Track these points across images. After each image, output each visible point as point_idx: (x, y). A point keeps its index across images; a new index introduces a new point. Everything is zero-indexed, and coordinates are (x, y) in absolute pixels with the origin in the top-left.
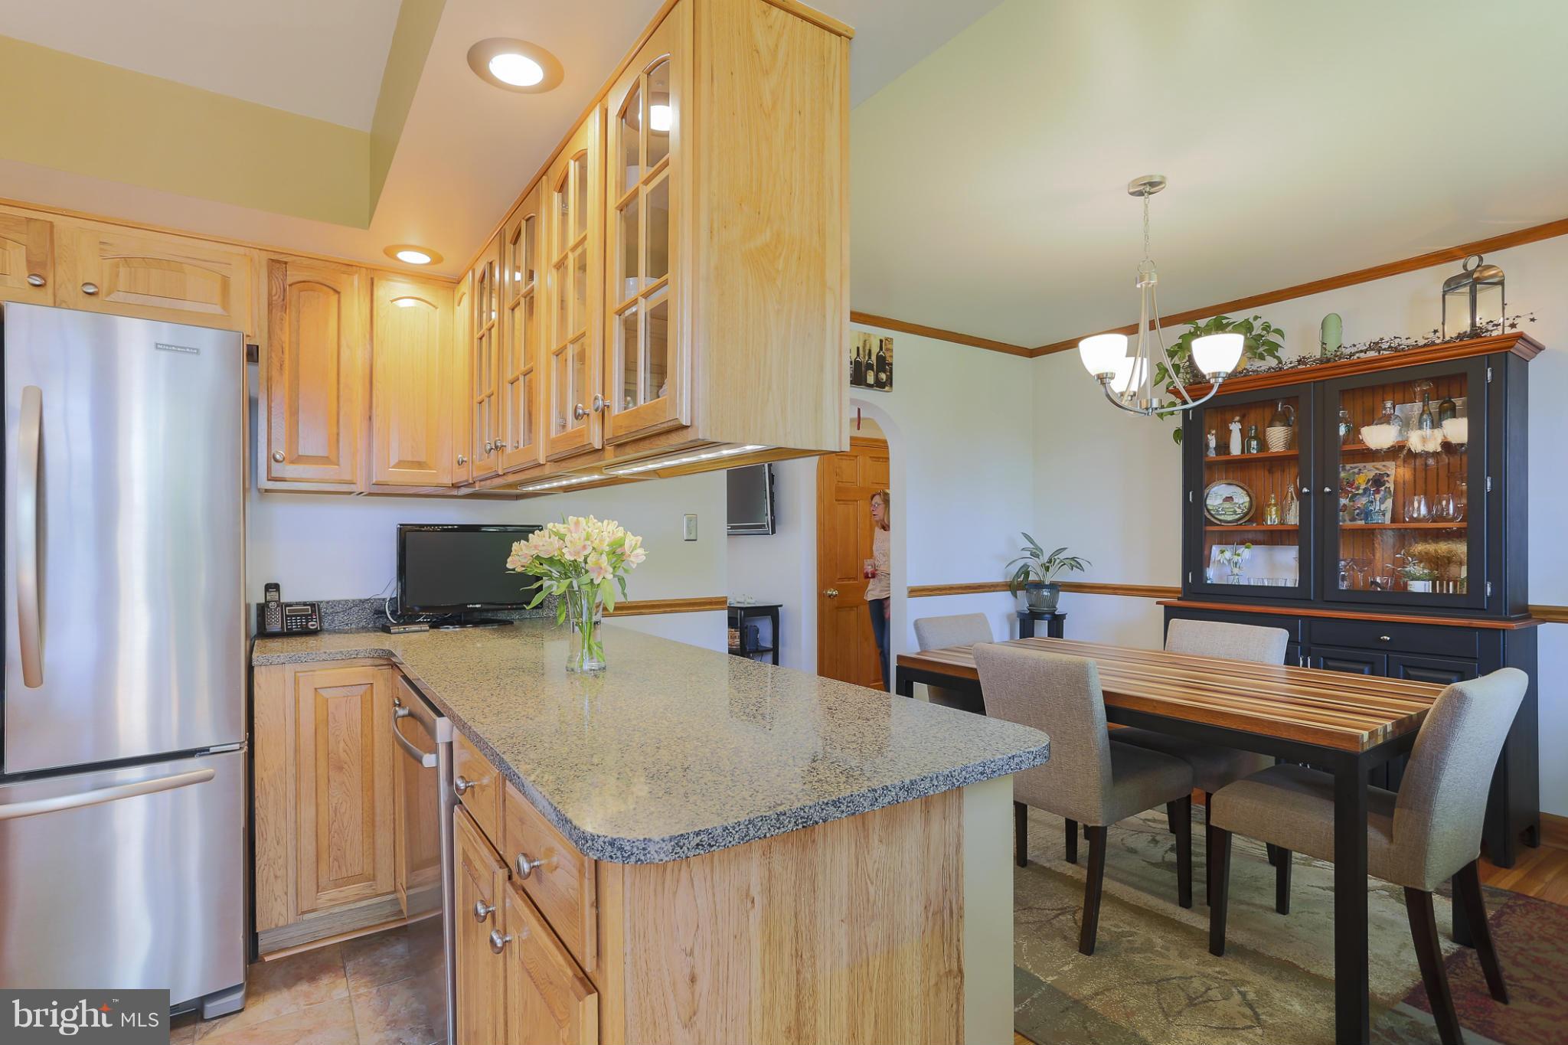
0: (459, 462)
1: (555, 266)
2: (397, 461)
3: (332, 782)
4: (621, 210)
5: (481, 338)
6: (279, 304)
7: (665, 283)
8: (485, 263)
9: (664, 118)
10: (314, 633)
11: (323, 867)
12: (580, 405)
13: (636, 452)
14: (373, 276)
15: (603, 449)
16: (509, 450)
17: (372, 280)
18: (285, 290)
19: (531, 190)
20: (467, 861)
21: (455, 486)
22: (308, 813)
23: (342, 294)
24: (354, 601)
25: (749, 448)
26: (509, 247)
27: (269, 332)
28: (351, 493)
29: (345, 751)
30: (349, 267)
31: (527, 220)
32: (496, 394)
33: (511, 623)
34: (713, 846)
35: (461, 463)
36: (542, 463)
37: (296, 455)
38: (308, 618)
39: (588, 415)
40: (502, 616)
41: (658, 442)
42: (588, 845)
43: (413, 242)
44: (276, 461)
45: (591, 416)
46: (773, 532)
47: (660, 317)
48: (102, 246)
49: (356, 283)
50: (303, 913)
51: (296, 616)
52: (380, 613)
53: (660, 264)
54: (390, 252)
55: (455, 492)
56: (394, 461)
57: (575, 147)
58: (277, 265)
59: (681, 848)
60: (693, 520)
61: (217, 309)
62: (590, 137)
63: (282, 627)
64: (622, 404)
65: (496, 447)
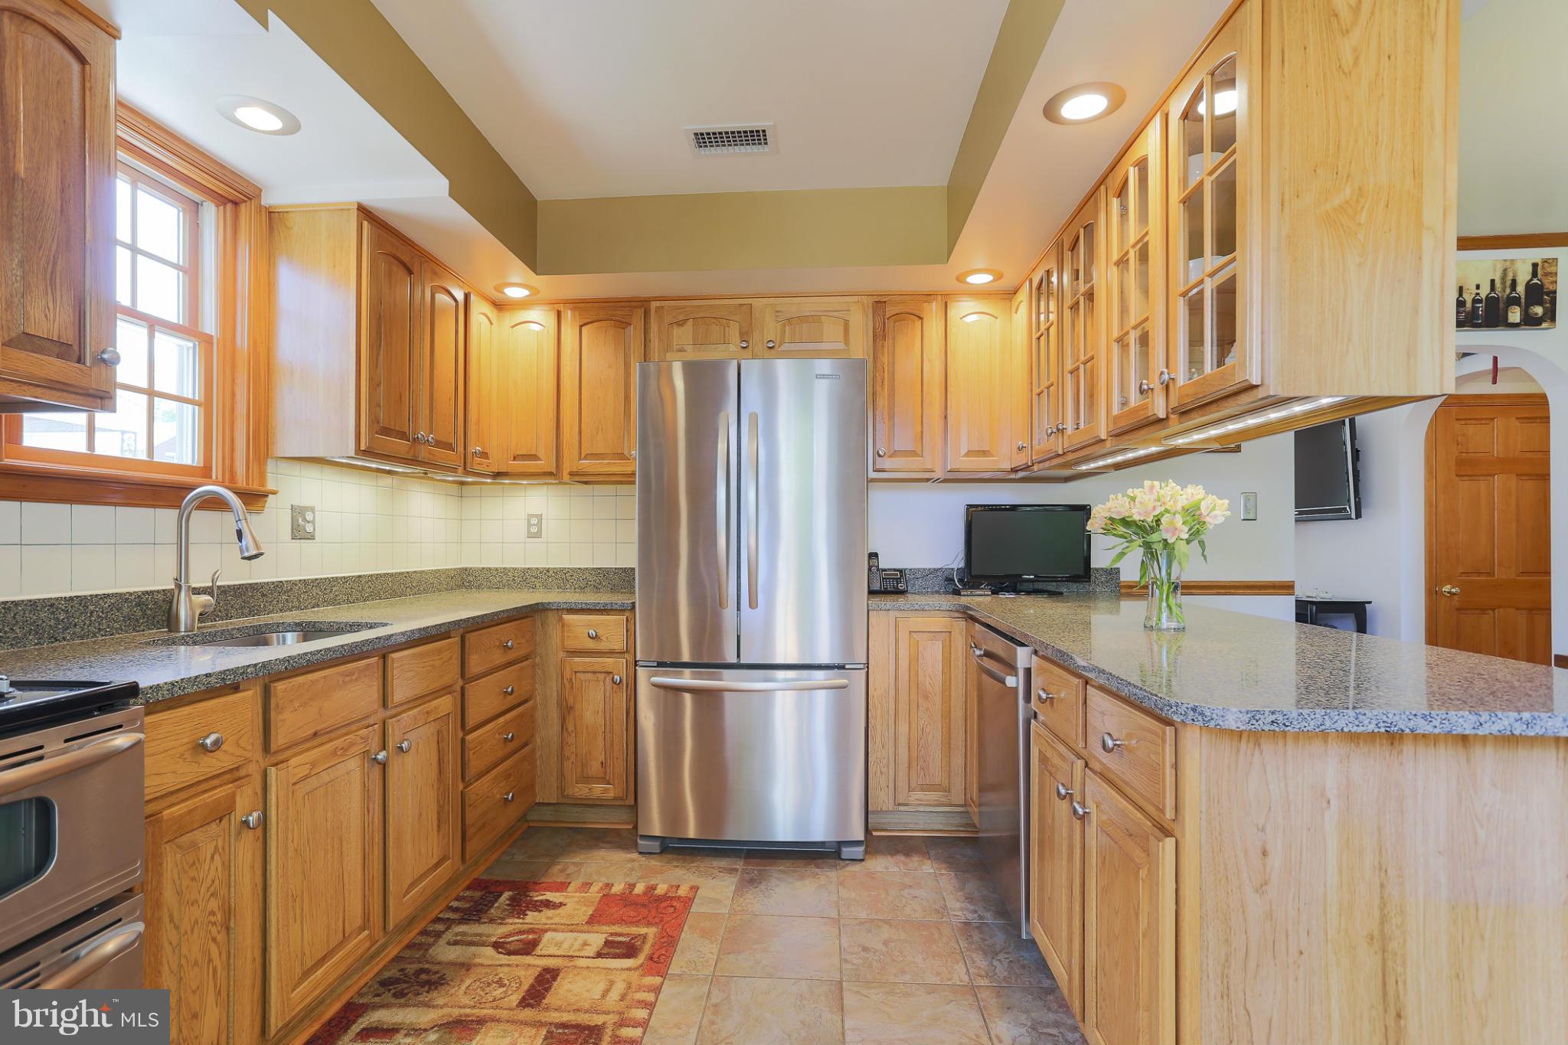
0: (1019, 448)
1: (1115, 264)
2: (966, 451)
3: (920, 708)
4: (1185, 203)
5: (1038, 337)
6: (880, 336)
7: (1234, 260)
8: (1043, 271)
9: (1227, 101)
10: (903, 592)
11: (913, 773)
12: (1144, 381)
13: (1202, 416)
14: (946, 300)
15: (1167, 418)
16: (1070, 431)
17: (946, 303)
18: (884, 323)
19: (1089, 199)
20: (1044, 759)
21: (1014, 470)
22: (903, 728)
23: (924, 321)
24: (930, 569)
25: (1325, 401)
26: (1068, 254)
27: (874, 357)
28: (928, 480)
29: (930, 684)
30: (929, 296)
31: (1085, 228)
32: (1055, 384)
33: (1061, 594)
34: (1287, 726)
35: (1021, 449)
36: (1103, 438)
37: (893, 451)
38: (898, 580)
39: (1152, 389)
40: (1052, 586)
41: (1226, 404)
42: (1172, 710)
43: (980, 266)
44: (879, 456)
45: (1155, 391)
46: (1358, 515)
47: (1227, 294)
48: (777, 314)
49: (934, 309)
50: (899, 805)
51: (890, 578)
52: (950, 580)
53: (1226, 242)
54: (961, 279)
55: (1013, 476)
56: (964, 451)
57: (1136, 153)
58: (879, 304)
59: (1257, 721)
60: (1251, 499)
61: (842, 346)
62: (1151, 144)
63: (881, 587)
64: (1187, 376)
65: (1058, 430)
